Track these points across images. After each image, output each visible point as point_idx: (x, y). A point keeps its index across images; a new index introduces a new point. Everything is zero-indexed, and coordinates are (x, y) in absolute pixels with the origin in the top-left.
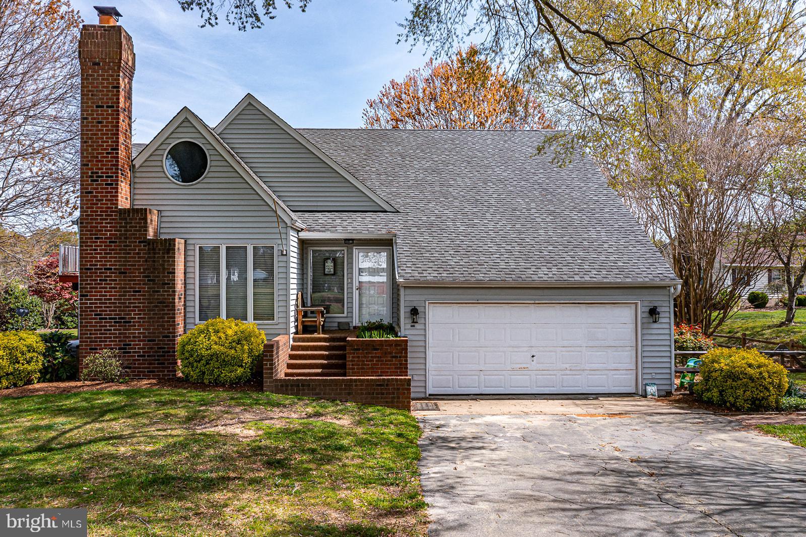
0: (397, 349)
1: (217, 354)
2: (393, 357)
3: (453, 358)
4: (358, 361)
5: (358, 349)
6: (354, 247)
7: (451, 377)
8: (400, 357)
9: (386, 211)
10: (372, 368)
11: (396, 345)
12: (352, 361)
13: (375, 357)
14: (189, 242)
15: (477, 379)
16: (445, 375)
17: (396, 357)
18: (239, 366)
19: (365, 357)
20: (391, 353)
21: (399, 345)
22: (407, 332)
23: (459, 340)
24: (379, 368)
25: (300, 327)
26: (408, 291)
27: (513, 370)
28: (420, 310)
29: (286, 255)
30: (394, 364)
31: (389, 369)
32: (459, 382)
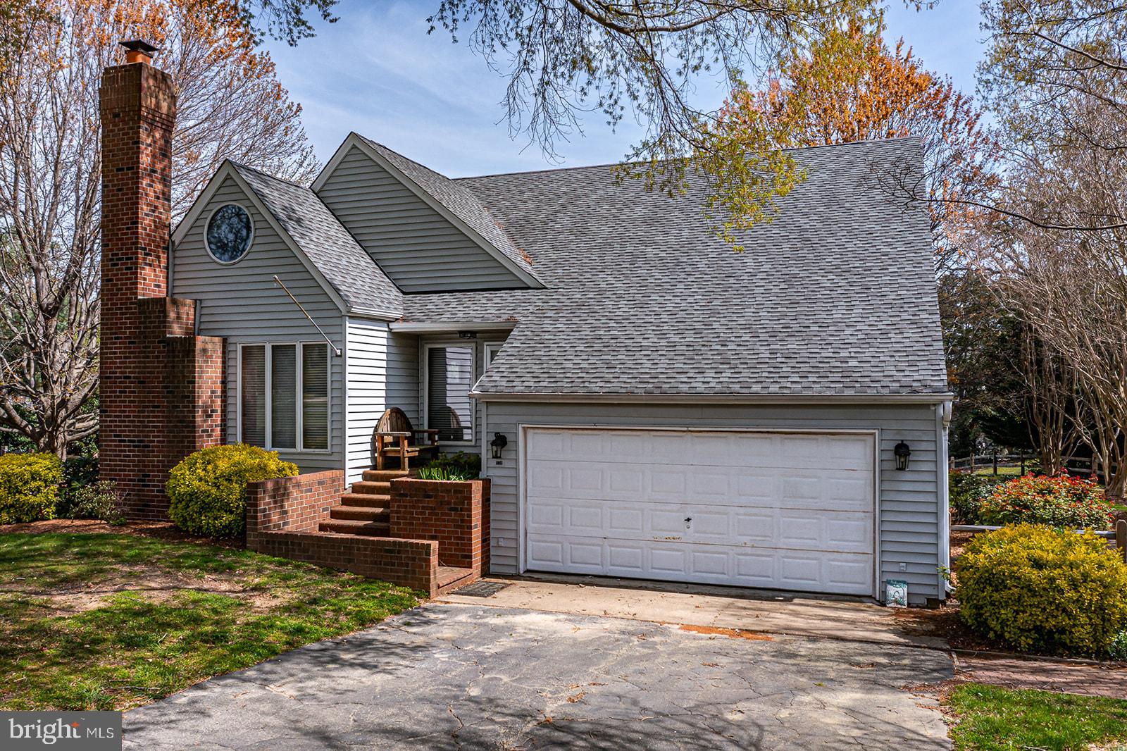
0: (457, 498)
1: (196, 493)
2: (451, 509)
3: (562, 516)
4: (405, 513)
5: (406, 495)
6: (486, 343)
7: (560, 545)
8: (461, 510)
9: (529, 288)
10: (423, 524)
11: (456, 492)
12: (398, 512)
13: (427, 508)
14: (231, 340)
15: (600, 551)
16: (552, 542)
17: (456, 509)
18: (226, 511)
19: (414, 507)
20: (449, 503)
21: (461, 492)
22: (491, 473)
23: (571, 487)
24: (432, 525)
25: (380, 460)
26: (493, 409)
27: (656, 540)
28: (510, 438)
29: (340, 356)
30: (454, 521)
31: (445, 526)
32: (571, 556)
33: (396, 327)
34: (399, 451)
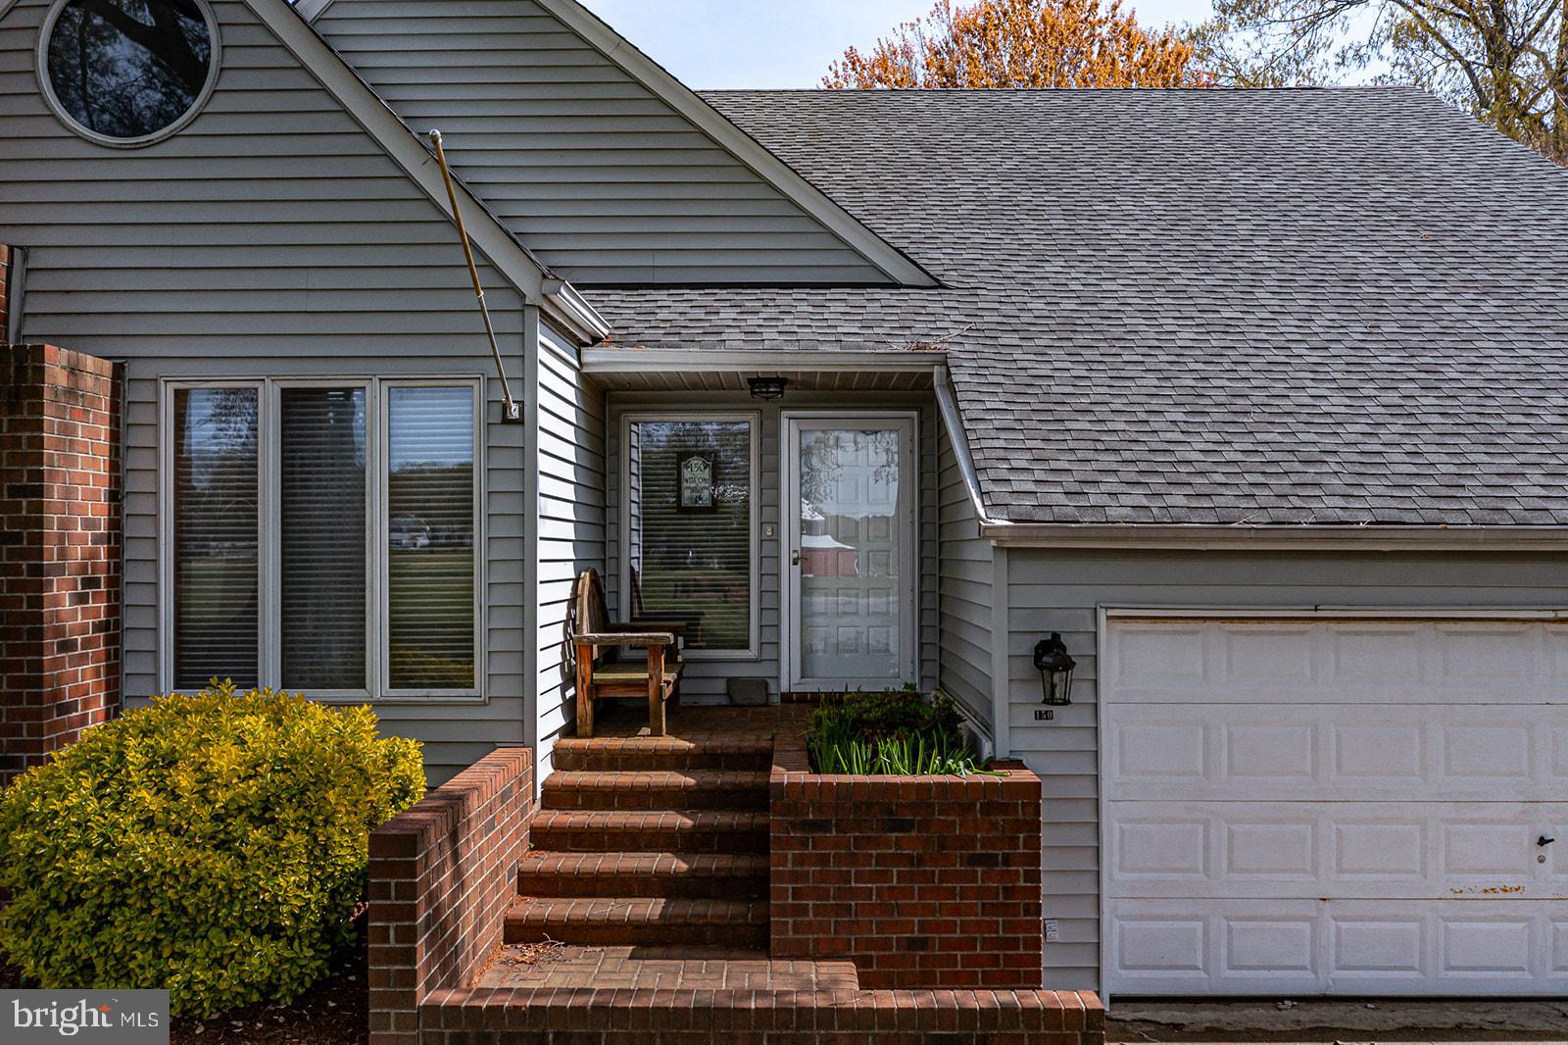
0: (994, 826)
1: (146, 877)
2: (974, 860)
3: (1206, 848)
4: (822, 877)
5: (822, 826)
6: (785, 413)
7: (1200, 924)
8: (1007, 860)
9: (895, 285)
10: (885, 909)
11: (989, 808)
12: (795, 877)
13: (897, 860)
14: (134, 370)
15: (1308, 933)
16: (1174, 918)
17: (988, 860)
18: (257, 932)
19: (853, 859)
20: (967, 842)
21: (1005, 809)
22: (1022, 743)
23: (1231, 770)
24: (913, 910)
25: (585, 708)
26: (1026, 569)
27: (1458, 897)
28: (1074, 647)
29: (520, 422)
30: (980, 893)
31: (957, 910)
32: (1230, 944)
33: (598, 358)
34: (643, 685)
